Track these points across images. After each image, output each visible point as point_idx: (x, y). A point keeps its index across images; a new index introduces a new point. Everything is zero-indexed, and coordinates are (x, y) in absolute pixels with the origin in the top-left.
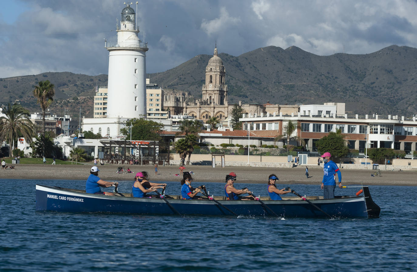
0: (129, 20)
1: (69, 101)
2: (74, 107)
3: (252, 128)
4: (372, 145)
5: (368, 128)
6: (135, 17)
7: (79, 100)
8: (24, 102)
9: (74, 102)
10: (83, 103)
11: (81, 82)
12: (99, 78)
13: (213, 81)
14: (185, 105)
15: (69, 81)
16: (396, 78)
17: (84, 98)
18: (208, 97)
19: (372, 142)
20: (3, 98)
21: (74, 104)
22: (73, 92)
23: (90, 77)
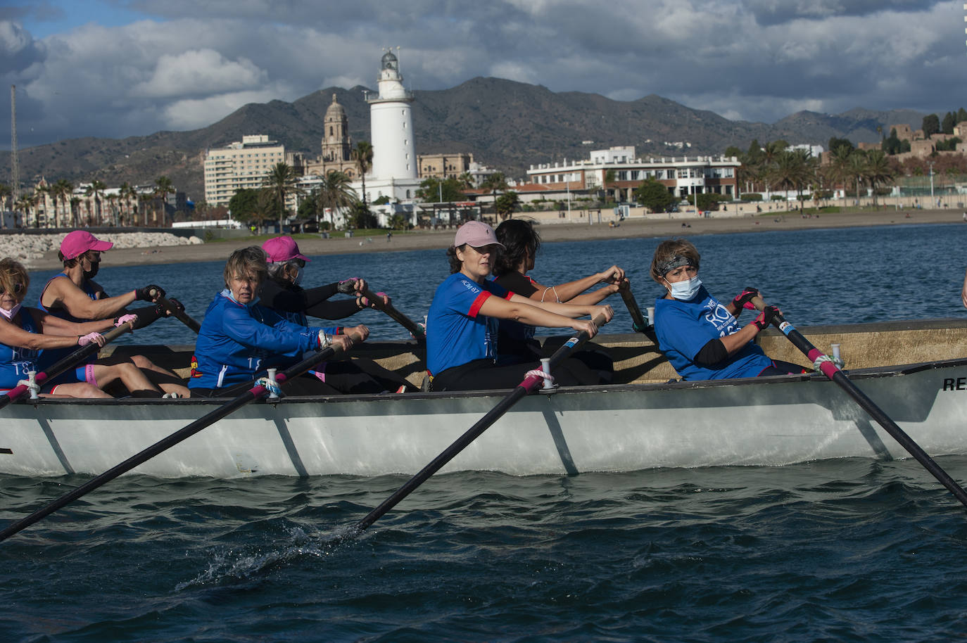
0: (390, 67)
3: (544, 181)
4: (682, 192)
5: (676, 172)
6: (397, 65)
11: (107, 147)
12: (127, 142)
13: (334, 132)
14: (305, 164)
16: (484, 116)
18: (329, 153)
19: (681, 187)
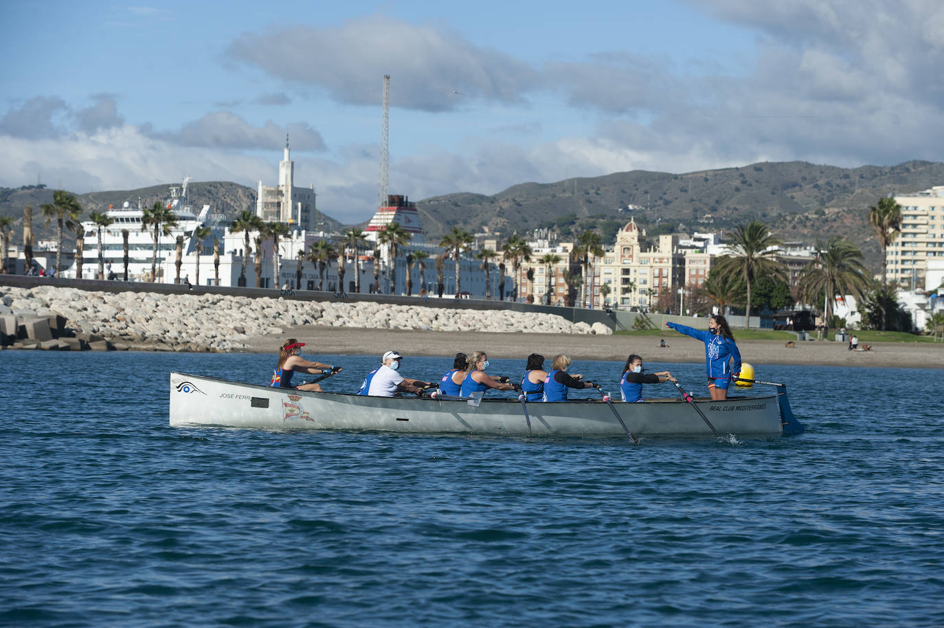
1: (807, 217)
2: (818, 229)
7: (827, 216)
8: (721, 219)
9: (818, 219)
10: (835, 220)
11: (827, 180)
12: (860, 173)
15: (804, 179)
17: (836, 210)
20: (679, 211)
21: (817, 223)
22: (811, 199)
23: (843, 170)
